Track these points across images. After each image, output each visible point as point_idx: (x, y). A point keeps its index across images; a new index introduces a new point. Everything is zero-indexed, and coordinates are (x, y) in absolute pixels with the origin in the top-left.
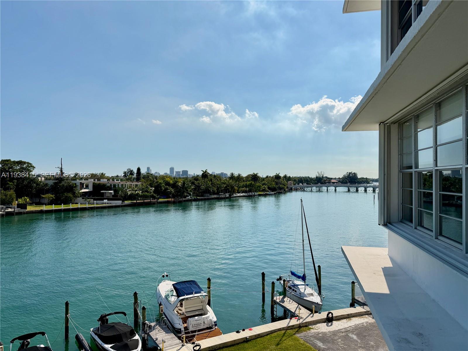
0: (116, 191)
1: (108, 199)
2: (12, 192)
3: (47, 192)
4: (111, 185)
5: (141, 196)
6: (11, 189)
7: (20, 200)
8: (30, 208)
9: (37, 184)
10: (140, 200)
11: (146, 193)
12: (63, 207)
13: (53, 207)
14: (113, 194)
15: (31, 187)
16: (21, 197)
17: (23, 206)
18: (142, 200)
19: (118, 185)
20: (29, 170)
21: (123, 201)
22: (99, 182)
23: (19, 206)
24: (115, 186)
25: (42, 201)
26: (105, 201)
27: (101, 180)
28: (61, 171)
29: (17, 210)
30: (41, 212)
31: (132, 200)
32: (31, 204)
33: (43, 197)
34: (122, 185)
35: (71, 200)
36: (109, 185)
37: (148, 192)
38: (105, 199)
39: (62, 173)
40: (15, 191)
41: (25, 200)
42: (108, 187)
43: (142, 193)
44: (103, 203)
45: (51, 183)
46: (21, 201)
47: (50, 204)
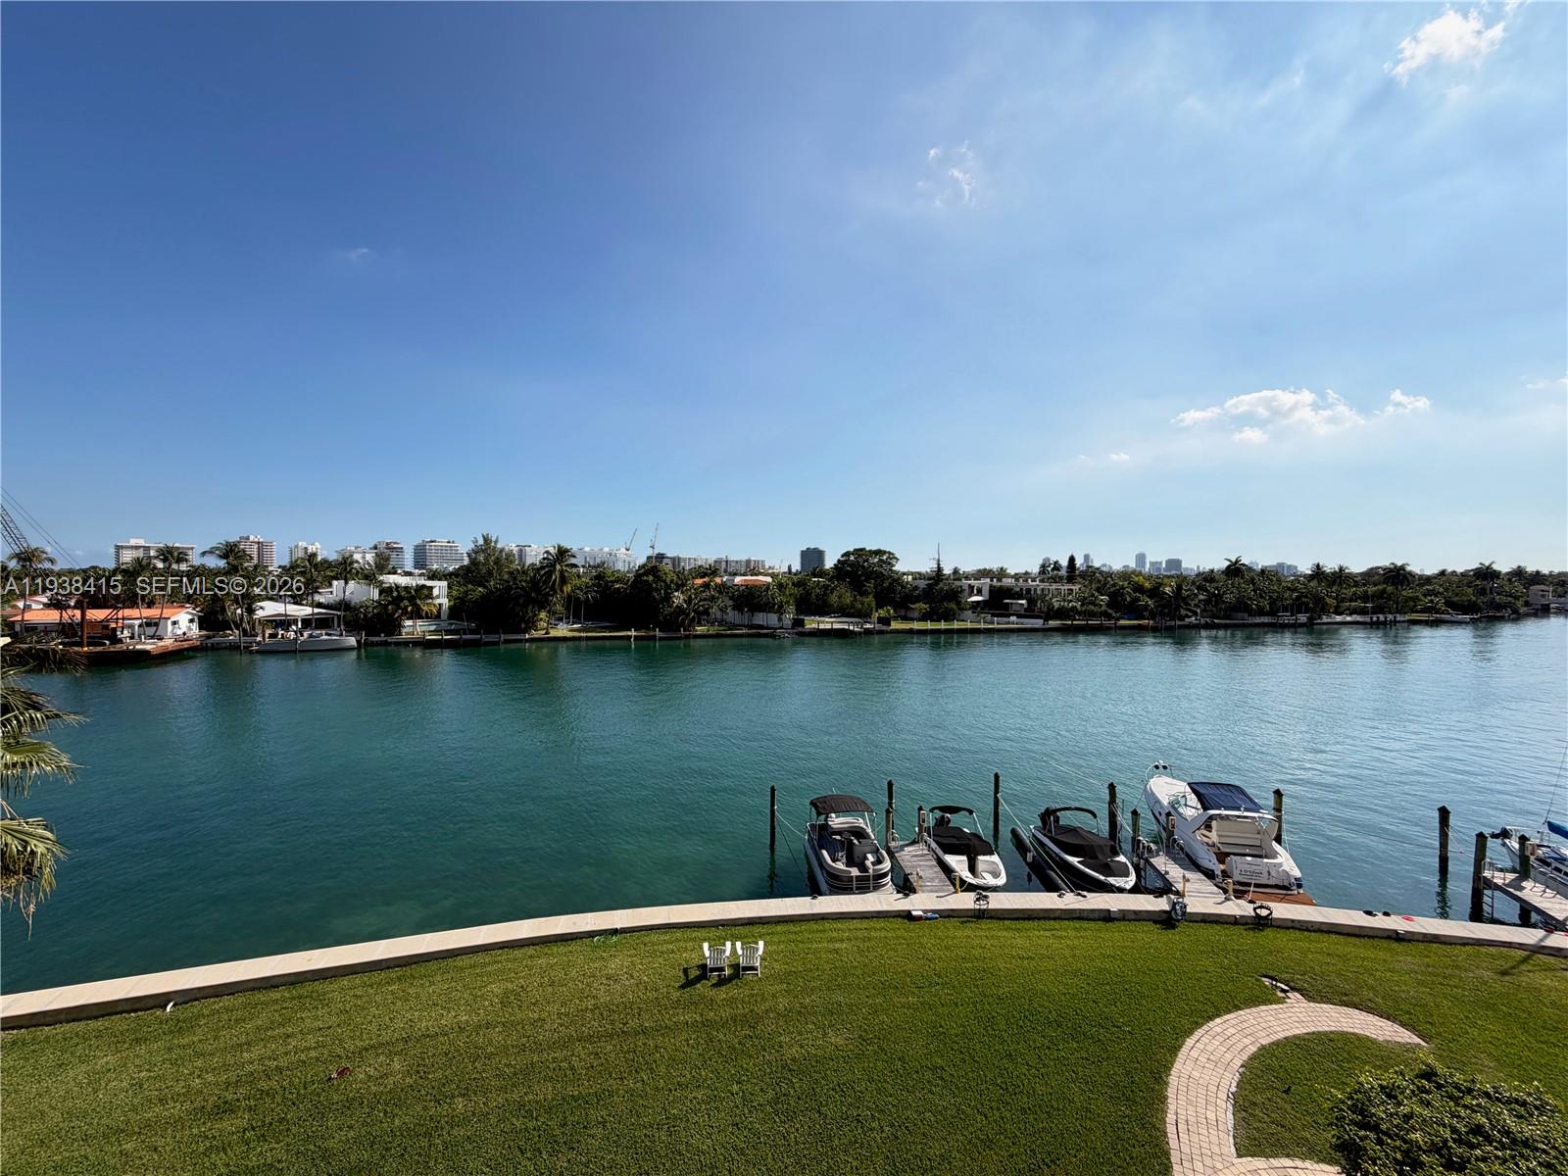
0: (1031, 602)
1: (1019, 616)
2: (870, 599)
3: (917, 600)
4: (1021, 589)
5: (1080, 613)
6: (869, 593)
7: (880, 611)
8: (895, 625)
9: (903, 587)
10: (1079, 620)
11: (1092, 607)
12: (942, 625)
13: (929, 625)
14: (1026, 606)
15: (894, 592)
16: (882, 608)
17: (885, 621)
18: (1083, 620)
19: (1035, 590)
20: (890, 563)
21: (1046, 620)
22: (999, 584)
23: (881, 620)
24: (1028, 591)
25: (910, 615)
26: (1013, 618)
27: (1004, 580)
28: (939, 565)
29: (878, 627)
30: (911, 632)
31: (1061, 620)
32: (895, 618)
33: (913, 609)
34: (1043, 590)
35: (954, 615)
36: (1018, 589)
37: (1095, 605)
38: (1013, 615)
39: (939, 568)
40: (874, 597)
41: (888, 611)
42: (1017, 593)
43: (1082, 605)
44: (1009, 623)
45: (922, 584)
46: (882, 613)
47: (924, 618)
